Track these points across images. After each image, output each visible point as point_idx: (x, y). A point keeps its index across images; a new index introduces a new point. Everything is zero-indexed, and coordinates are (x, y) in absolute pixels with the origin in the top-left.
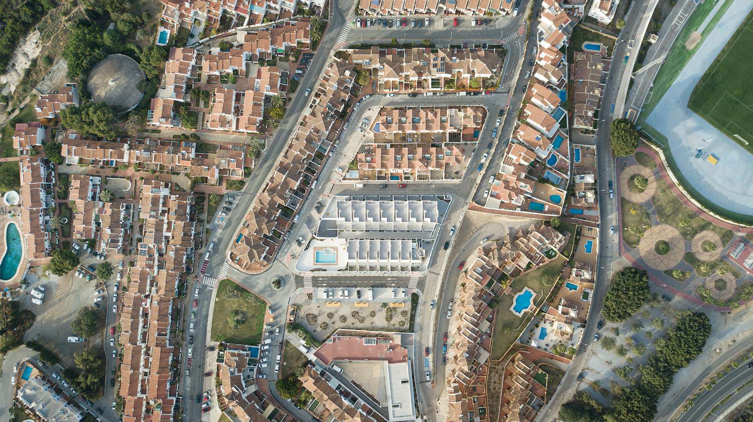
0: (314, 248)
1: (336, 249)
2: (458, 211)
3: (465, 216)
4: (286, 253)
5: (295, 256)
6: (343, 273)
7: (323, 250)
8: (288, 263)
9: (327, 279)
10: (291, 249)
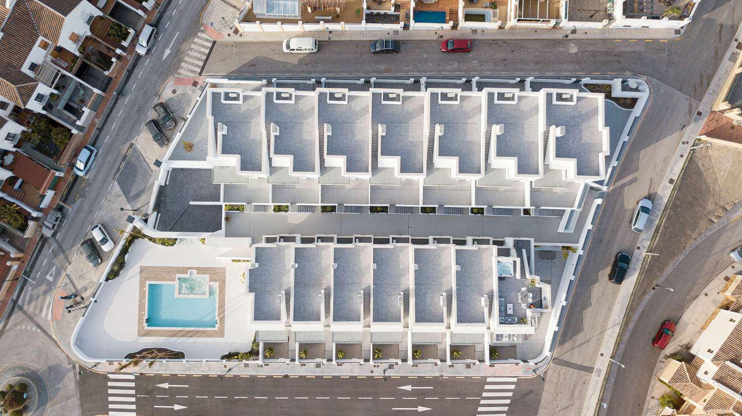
0: (142, 270)
1: (217, 275)
2: (667, 142)
3: (691, 160)
4: (50, 287)
5: (78, 299)
6: (243, 366)
7: (175, 280)
8: (56, 323)
9: (188, 386)
10: (67, 273)
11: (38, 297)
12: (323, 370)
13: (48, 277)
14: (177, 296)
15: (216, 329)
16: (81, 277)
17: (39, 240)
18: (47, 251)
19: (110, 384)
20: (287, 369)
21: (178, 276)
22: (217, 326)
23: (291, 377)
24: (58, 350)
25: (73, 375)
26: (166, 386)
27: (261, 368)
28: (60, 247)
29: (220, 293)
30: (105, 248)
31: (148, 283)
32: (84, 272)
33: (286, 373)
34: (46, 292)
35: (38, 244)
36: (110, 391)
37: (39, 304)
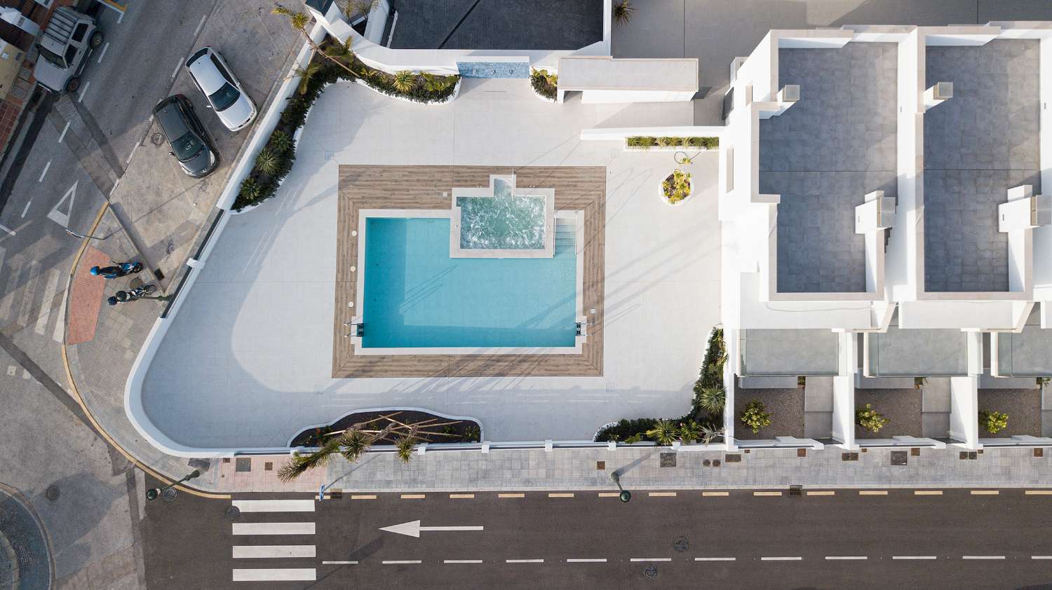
1: (580, 189)
5: (146, 276)
6: (658, 463)
7: (449, 207)
8: (79, 351)
9: (481, 528)
10: (113, 201)
11: (23, 278)
12: (912, 472)
13: (56, 216)
14: (455, 251)
15: (577, 350)
16: (156, 211)
17: (28, 108)
18: (53, 138)
19: (239, 529)
20: (798, 469)
21: (458, 192)
22: (581, 340)
23: (809, 493)
24: (83, 430)
25: (127, 508)
26: (412, 529)
27: (716, 470)
28: (91, 124)
29: (588, 243)
30: (230, 119)
31: (365, 214)
32: (165, 197)
33: (795, 482)
34: (49, 262)
35: (23, 119)
36: (239, 552)
37: (28, 298)
